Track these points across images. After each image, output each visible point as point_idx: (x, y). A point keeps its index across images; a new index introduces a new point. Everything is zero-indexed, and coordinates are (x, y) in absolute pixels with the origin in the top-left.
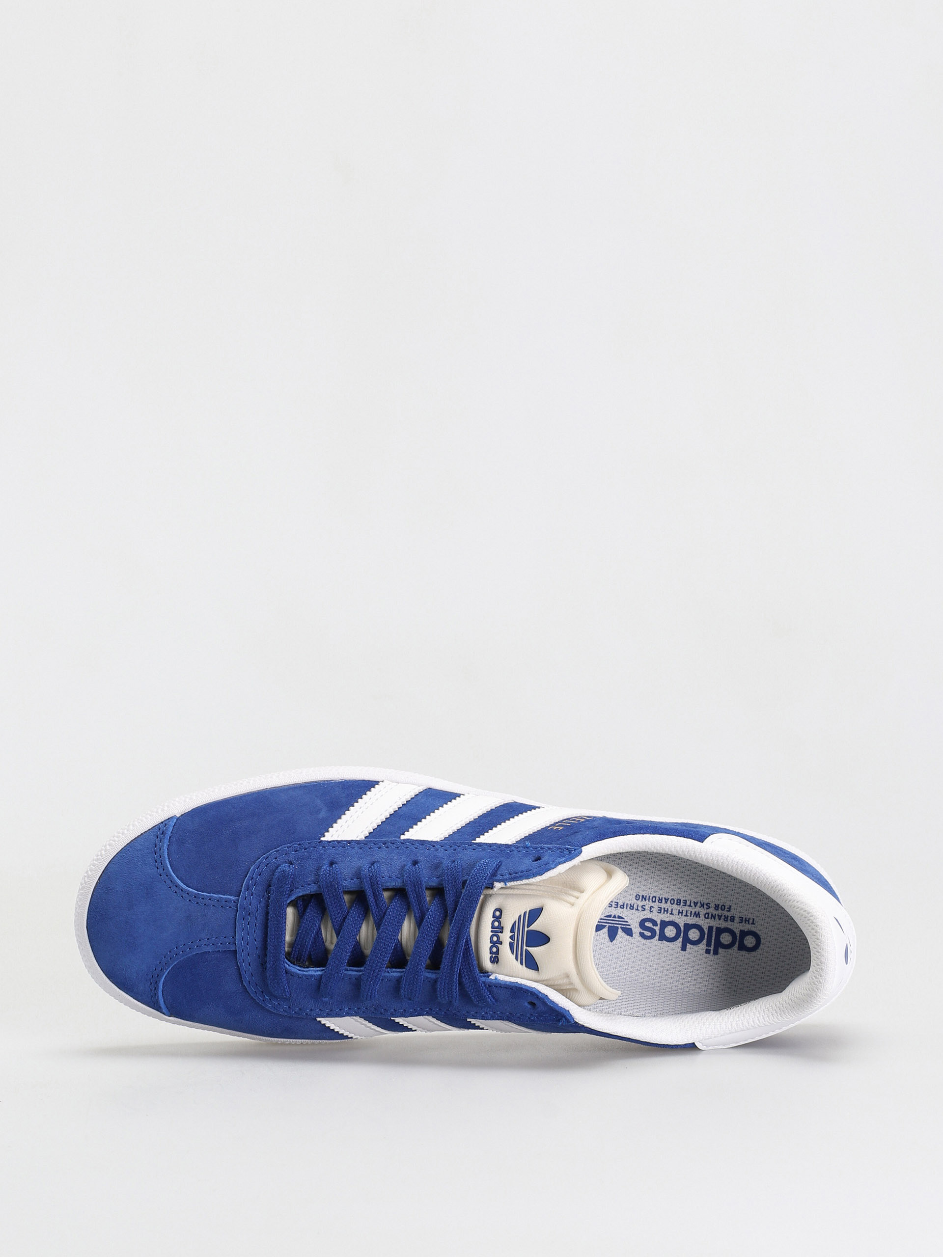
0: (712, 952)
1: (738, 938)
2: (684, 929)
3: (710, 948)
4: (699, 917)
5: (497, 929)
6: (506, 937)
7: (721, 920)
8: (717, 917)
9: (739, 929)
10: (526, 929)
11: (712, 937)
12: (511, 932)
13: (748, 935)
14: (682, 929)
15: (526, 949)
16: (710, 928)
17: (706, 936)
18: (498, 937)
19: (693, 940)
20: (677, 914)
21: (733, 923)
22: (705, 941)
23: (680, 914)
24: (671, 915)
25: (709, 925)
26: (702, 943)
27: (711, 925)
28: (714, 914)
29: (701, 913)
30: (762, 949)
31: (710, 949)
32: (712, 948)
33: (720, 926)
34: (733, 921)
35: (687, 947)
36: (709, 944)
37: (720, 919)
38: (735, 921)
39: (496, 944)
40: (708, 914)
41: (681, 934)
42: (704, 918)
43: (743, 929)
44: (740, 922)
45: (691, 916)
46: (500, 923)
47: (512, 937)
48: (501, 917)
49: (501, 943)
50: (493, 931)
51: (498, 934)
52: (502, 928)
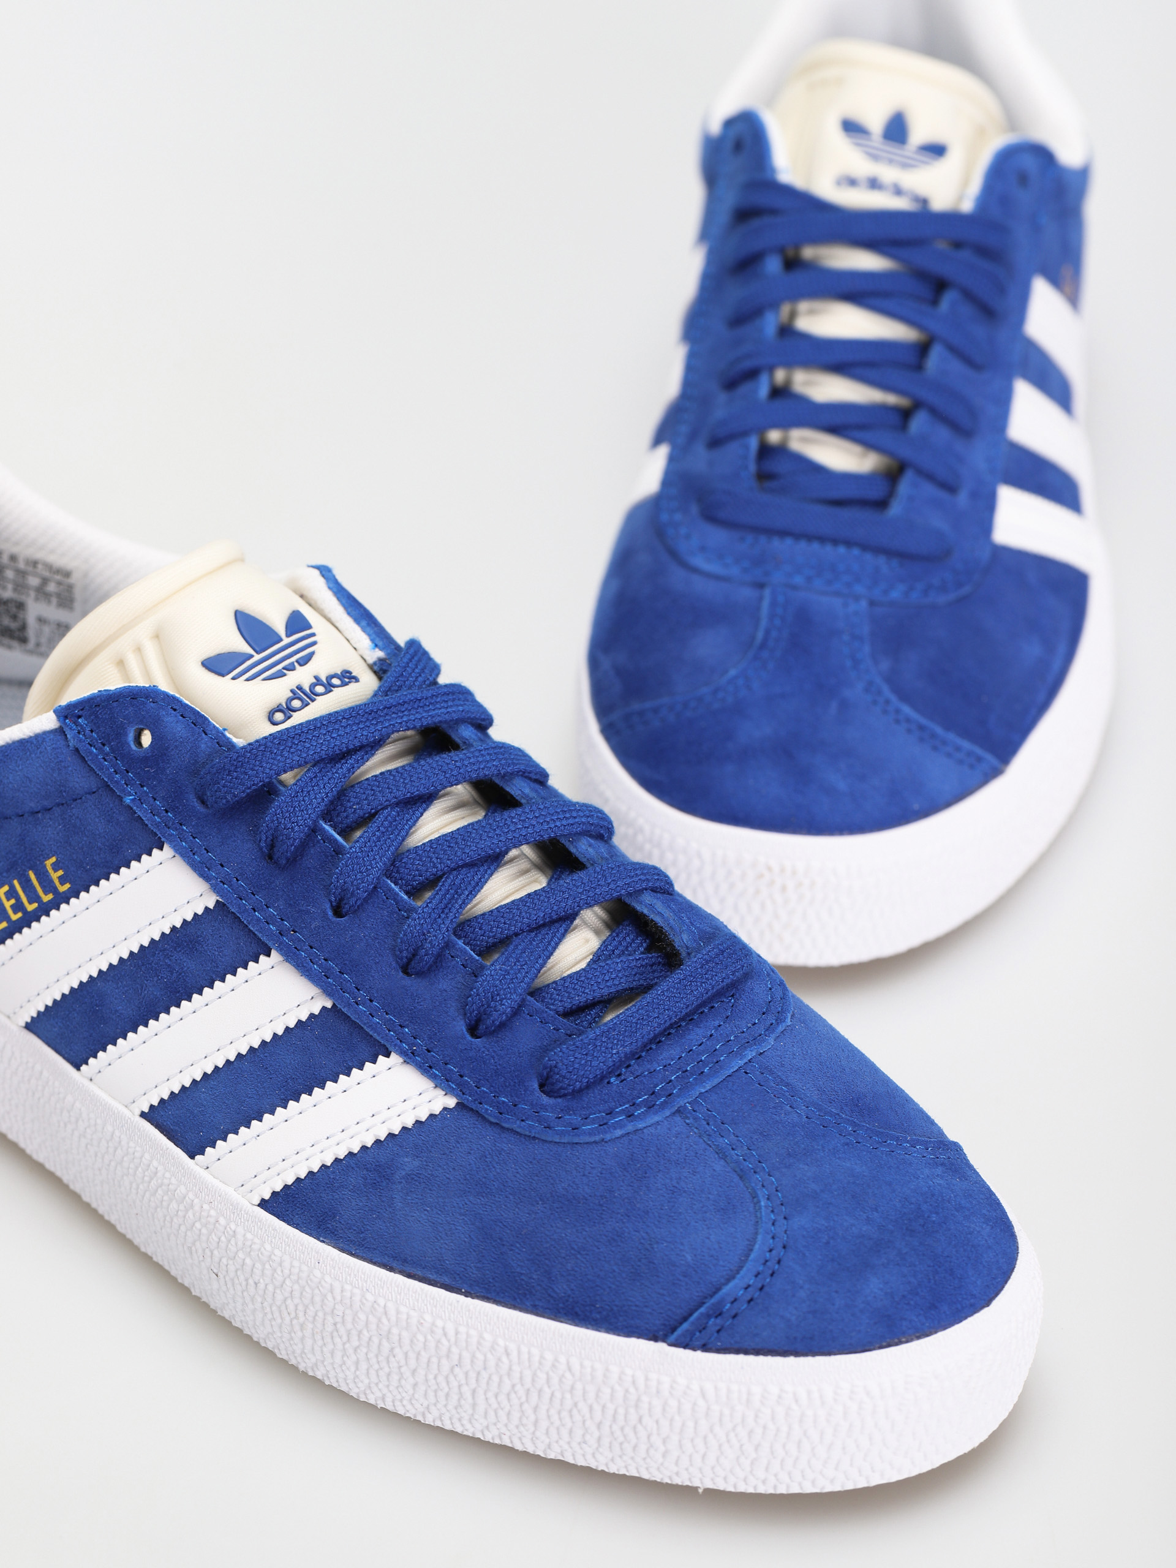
5: (304, 695)
6: (301, 677)
10: (257, 657)
12: (285, 675)
15: (288, 636)
18: (313, 686)
39: (325, 684)
46: (290, 700)
47: (291, 668)
48: (279, 709)
49: (316, 678)
50: (313, 700)
51: (308, 691)
52: (292, 691)
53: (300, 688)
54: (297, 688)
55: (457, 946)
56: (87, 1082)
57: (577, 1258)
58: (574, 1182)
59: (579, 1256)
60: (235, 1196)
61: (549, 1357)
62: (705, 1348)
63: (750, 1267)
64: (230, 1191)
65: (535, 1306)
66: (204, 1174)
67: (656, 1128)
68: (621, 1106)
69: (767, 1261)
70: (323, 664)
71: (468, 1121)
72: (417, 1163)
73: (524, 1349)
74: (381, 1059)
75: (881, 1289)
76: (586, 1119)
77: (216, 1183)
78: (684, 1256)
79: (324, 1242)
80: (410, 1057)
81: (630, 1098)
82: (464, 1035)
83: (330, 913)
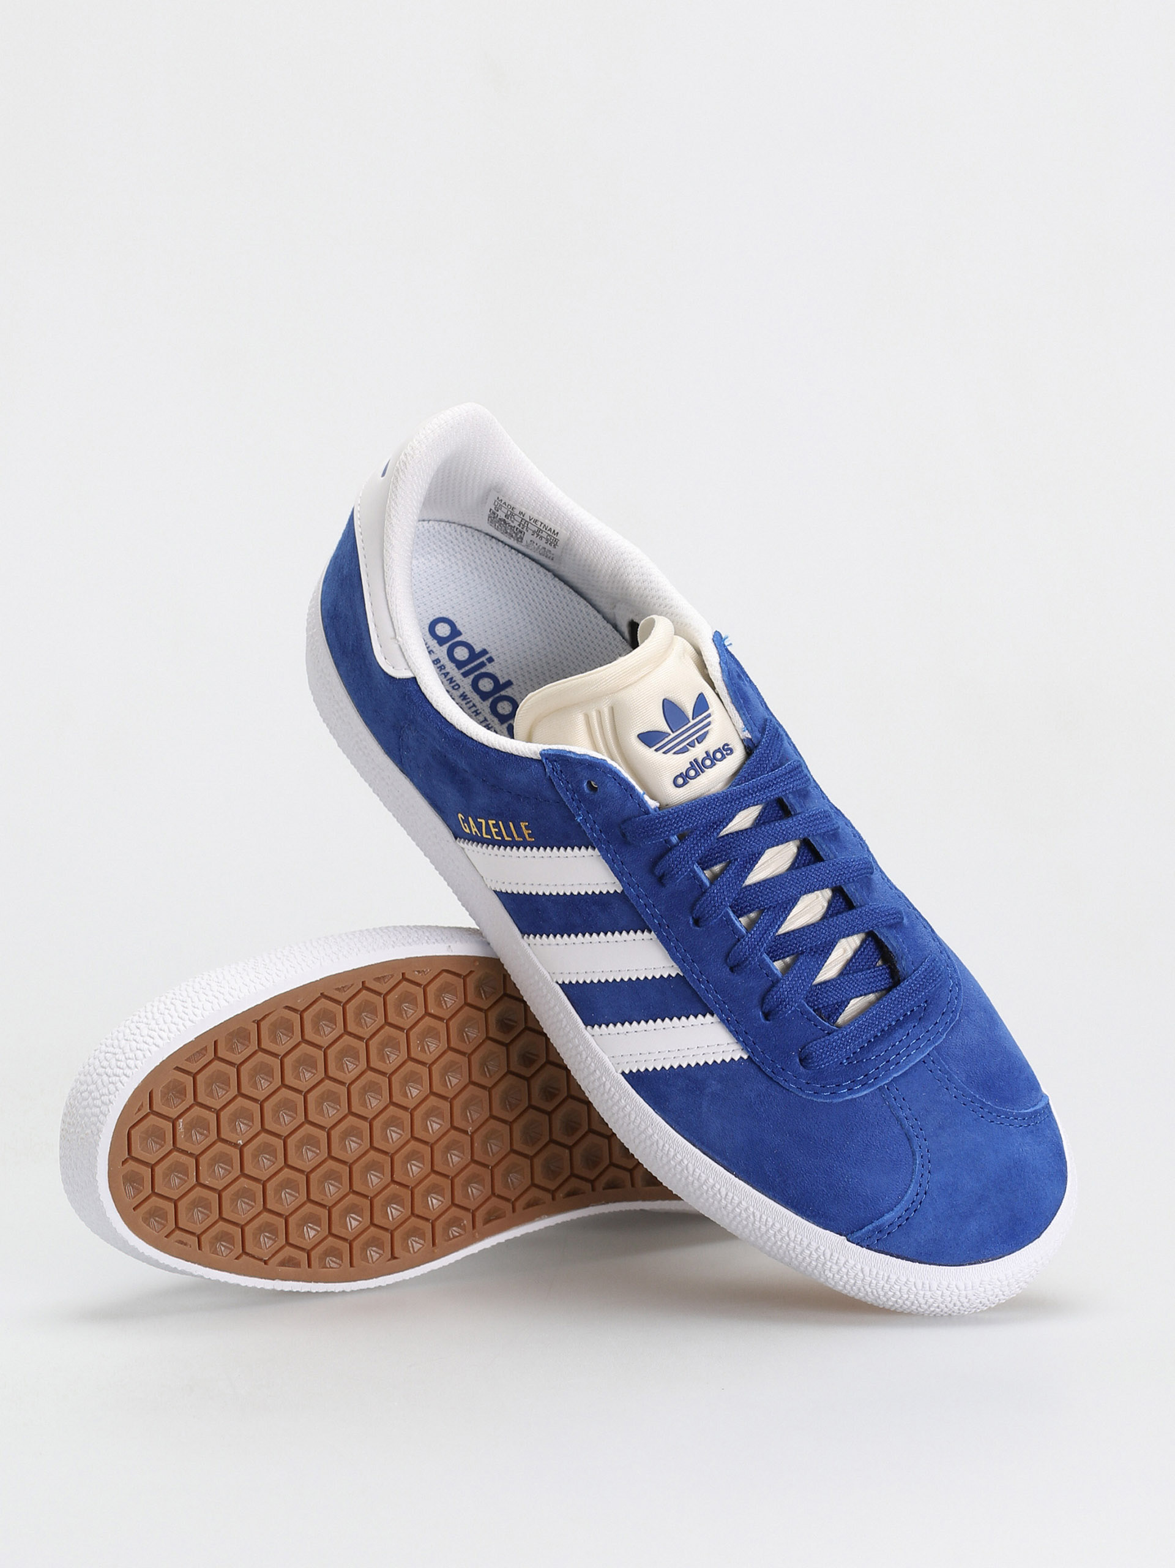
0: (487, 656)
1: (450, 643)
2: (490, 697)
3: (485, 661)
4: (464, 693)
5: (698, 767)
6: (698, 752)
7: (448, 671)
8: (449, 677)
9: (441, 648)
10: (673, 735)
11: (473, 668)
12: (688, 750)
13: (438, 636)
14: (490, 700)
15: (693, 719)
16: (465, 675)
17: (476, 673)
18: (704, 760)
19: (492, 682)
20: (481, 715)
21: (440, 659)
22: (483, 670)
23: (478, 712)
24: (488, 719)
25: (463, 679)
26: (487, 671)
27: (461, 677)
28: (449, 682)
29: (459, 694)
30: (441, 613)
31: (487, 659)
32: (483, 659)
33: (454, 667)
34: (438, 659)
35: (504, 681)
36: (483, 665)
37: (448, 673)
38: (436, 658)
39: (713, 758)
40: (453, 687)
41: (498, 697)
42: (461, 688)
43: (437, 645)
44: (433, 652)
45: (471, 701)
46: (688, 770)
47: (692, 745)
48: (681, 775)
49: (707, 753)
50: (703, 772)
51: (700, 763)
52: (691, 763)
53: (696, 760)
54: (694, 760)
55: (765, 962)
56: (526, 945)
57: (804, 1177)
58: (810, 1126)
59: (805, 1176)
60: (608, 1063)
61: (778, 1226)
62: (868, 1248)
63: (903, 1204)
64: (606, 1059)
65: (774, 1196)
66: (591, 1039)
67: (864, 1099)
68: (846, 1082)
69: (914, 1202)
70: (712, 743)
71: (753, 1070)
72: (719, 1086)
73: (764, 1217)
74: (708, 1016)
75: (976, 1230)
76: (824, 1087)
77: (598, 1049)
78: (866, 1190)
79: (656, 1113)
80: (726, 1022)
81: (851, 1077)
82: (760, 1018)
83: (691, 922)
